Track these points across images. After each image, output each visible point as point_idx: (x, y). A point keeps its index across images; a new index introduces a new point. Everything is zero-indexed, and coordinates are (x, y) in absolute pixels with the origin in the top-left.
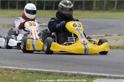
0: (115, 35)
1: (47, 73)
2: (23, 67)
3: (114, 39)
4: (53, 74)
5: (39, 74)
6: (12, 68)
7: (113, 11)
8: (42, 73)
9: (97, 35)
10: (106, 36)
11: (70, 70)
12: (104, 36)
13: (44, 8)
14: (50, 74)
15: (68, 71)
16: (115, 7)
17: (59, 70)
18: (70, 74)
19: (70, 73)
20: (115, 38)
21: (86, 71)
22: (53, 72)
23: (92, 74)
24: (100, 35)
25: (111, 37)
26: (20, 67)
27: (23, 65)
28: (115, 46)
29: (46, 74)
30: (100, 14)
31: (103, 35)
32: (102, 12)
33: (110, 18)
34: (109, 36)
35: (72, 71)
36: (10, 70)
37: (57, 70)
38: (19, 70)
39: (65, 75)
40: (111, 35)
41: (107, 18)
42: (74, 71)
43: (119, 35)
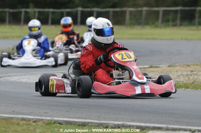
0: (164, 65)
2: (46, 117)
3: (163, 72)
4: (90, 125)
5: (69, 125)
6: (30, 117)
7: (157, 27)
8: (74, 124)
10: (151, 67)
11: (110, 119)
12: (147, 68)
13: (50, 21)
14: (85, 126)
15: (109, 121)
16: (160, 20)
17: (96, 120)
19: (112, 124)
20: (164, 70)
21: (133, 121)
22: (89, 123)
23: (143, 124)
24: (142, 67)
25: (159, 69)
26: (41, 116)
27: (45, 113)
29: (79, 125)
30: (137, 31)
31: (146, 66)
32: (140, 27)
33: (154, 39)
34: (155, 67)
35: (114, 121)
36: (29, 120)
37: (93, 119)
38: (42, 120)
39: (105, 126)
40: (158, 66)
41: (148, 39)
42: (117, 120)
43: (169, 66)
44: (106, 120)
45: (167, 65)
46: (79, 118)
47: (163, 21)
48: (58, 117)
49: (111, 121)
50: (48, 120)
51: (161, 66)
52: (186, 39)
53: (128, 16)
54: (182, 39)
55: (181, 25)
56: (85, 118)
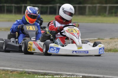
0: (107, 38)
2: (20, 68)
3: (106, 43)
6: (9, 69)
7: (105, 16)
8: (38, 74)
9: (90, 38)
10: (99, 39)
12: (97, 39)
16: (107, 13)
20: (107, 41)
22: (49, 73)
24: (93, 39)
25: (104, 40)
26: (17, 68)
27: (20, 66)
28: (107, 49)
29: (42, 75)
30: (93, 18)
31: (96, 39)
33: (102, 23)
34: (102, 39)
35: (67, 72)
36: (8, 70)
38: (17, 70)
40: (103, 38)
41: (99, 23)
43: (111, 39)
45: (109, 38)
46: (43, 70)
47: (109, 13)
48: (28, 69)
50: (21, 71)
51: (105, 38)
53: (87, 10)
56: (46, 70)
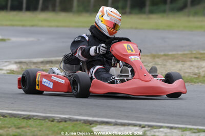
1: (25, 116)
4: (35, 118)
5: (13, 118)
8: (18, 117)
11: (56, 112)
14: (30, 119)
15: (55, 114)
17: (41, 113)
18: (58, 119)
19: (58, 117)
21: (80, 115)
22: (34, 116)
23: (90, 119)
29: (24, 118)
37: (38, 112)
39: (51, 119)
42: (64, 114)
44: (52, 114)
49: (57, 114)
52: (136, 28)
54: (132, 28)
55: (130, 13)
56: (30, 111)
